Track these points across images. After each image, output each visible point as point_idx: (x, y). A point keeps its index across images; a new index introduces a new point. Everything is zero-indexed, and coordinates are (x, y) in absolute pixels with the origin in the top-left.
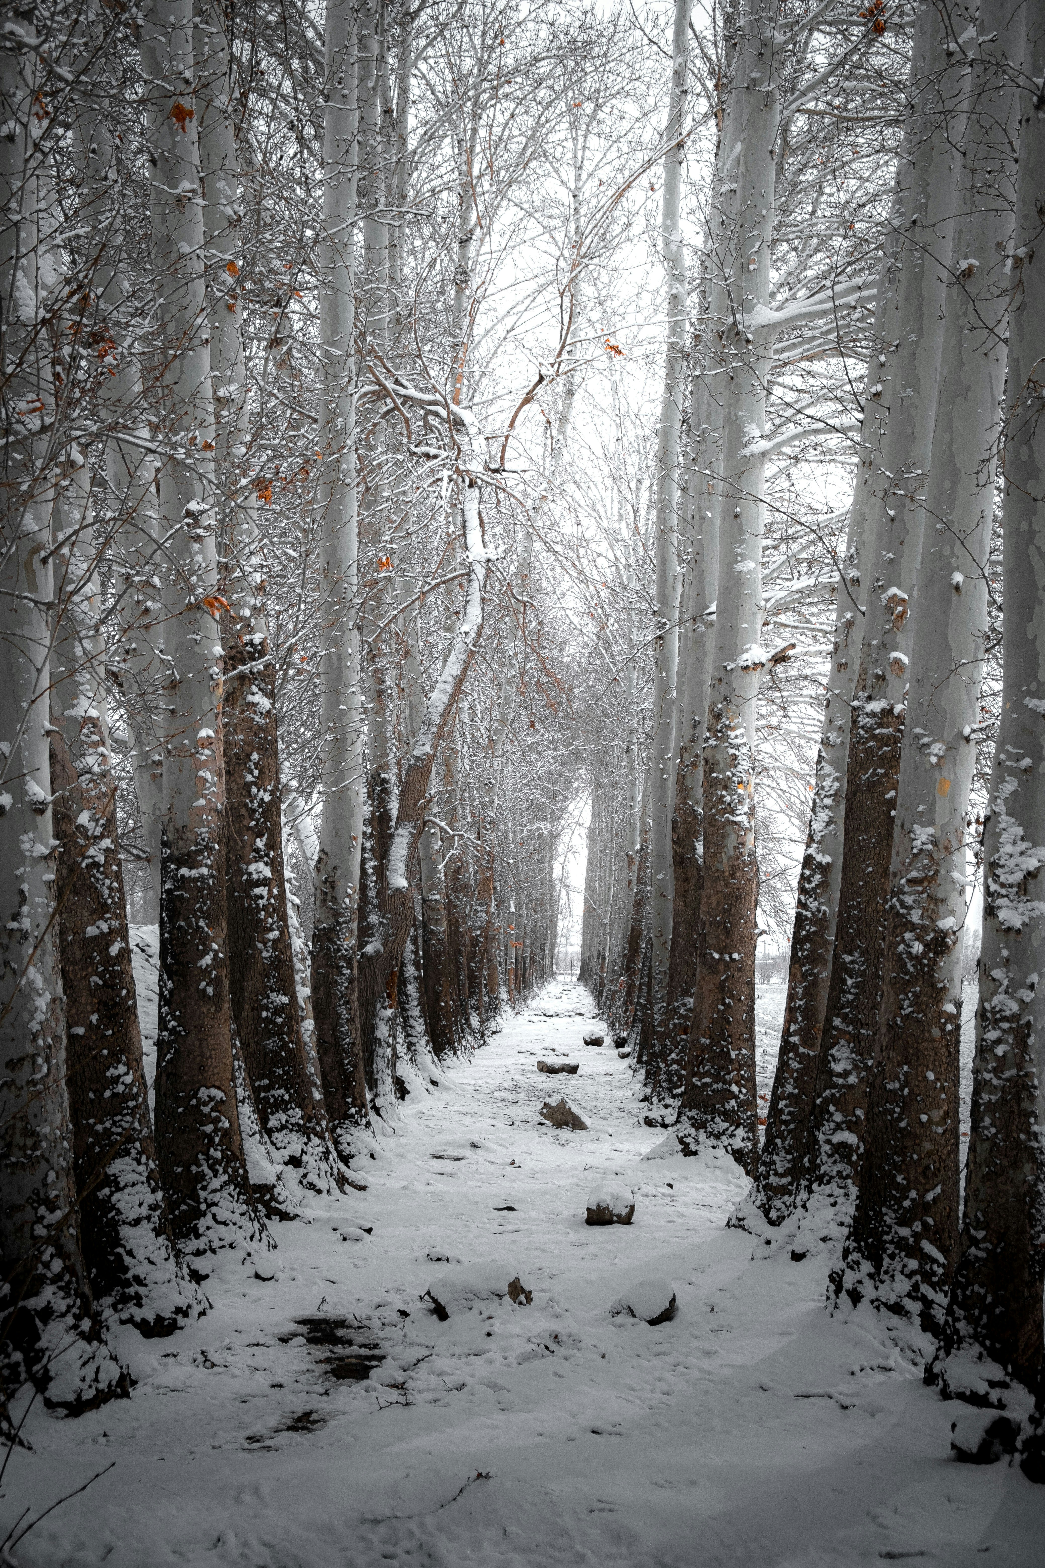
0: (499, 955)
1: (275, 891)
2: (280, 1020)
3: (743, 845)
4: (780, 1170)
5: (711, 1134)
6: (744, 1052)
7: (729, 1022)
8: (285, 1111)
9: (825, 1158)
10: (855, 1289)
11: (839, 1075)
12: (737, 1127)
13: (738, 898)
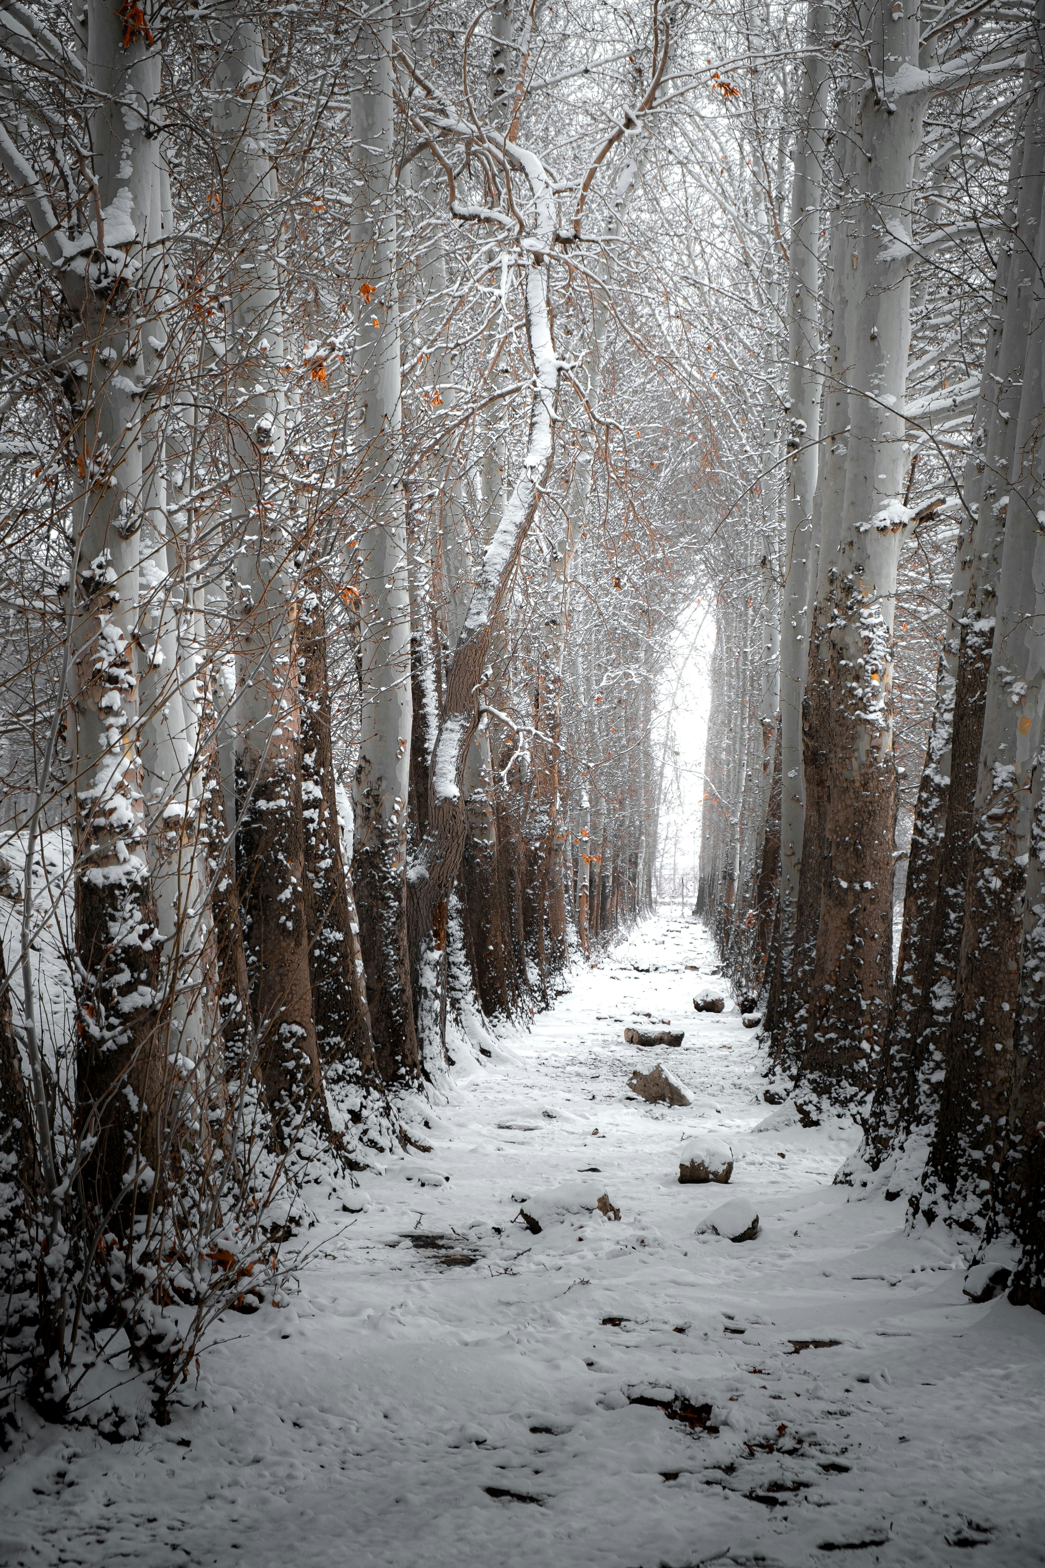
0: (565, 875)
1: (326, 814)
2: (335, 959)
3: (878, 748)
4: (891, 1121)
5: (835, 1101)
6: (877, 1001)
7: (859, 966)
8: (342, 1060)
9: (923, 1098)
10: (930, 1210)
11: (939, 1013)
12: (868, 1092)
13: (872, 814)
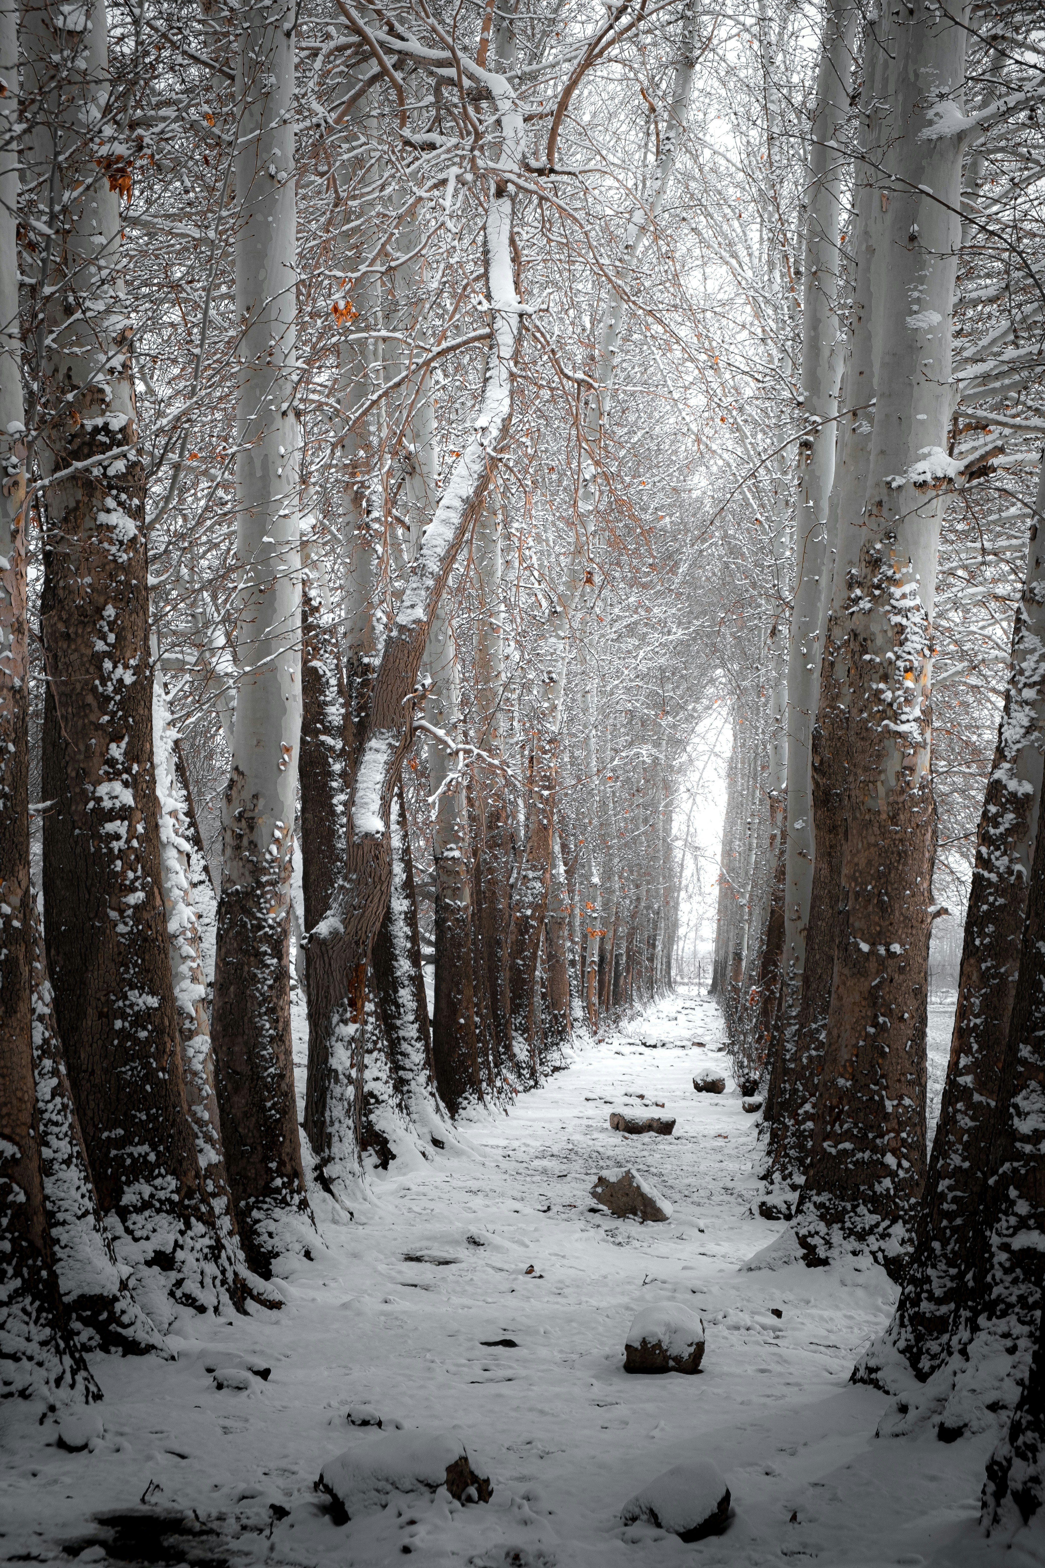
0: (570, 949)
1: (140, 828)
2: (143, 1034)
3: (912, 770)
4: (938, 1292)
5: (849, 1233)
6: (907, 1101)
7: (883, 1054)
8: (149, 1179)
9: (999, 1274)
10: (1027, 1491)
11: (1026, 1139)
12: (894, 1222)
13: (902, 855)
